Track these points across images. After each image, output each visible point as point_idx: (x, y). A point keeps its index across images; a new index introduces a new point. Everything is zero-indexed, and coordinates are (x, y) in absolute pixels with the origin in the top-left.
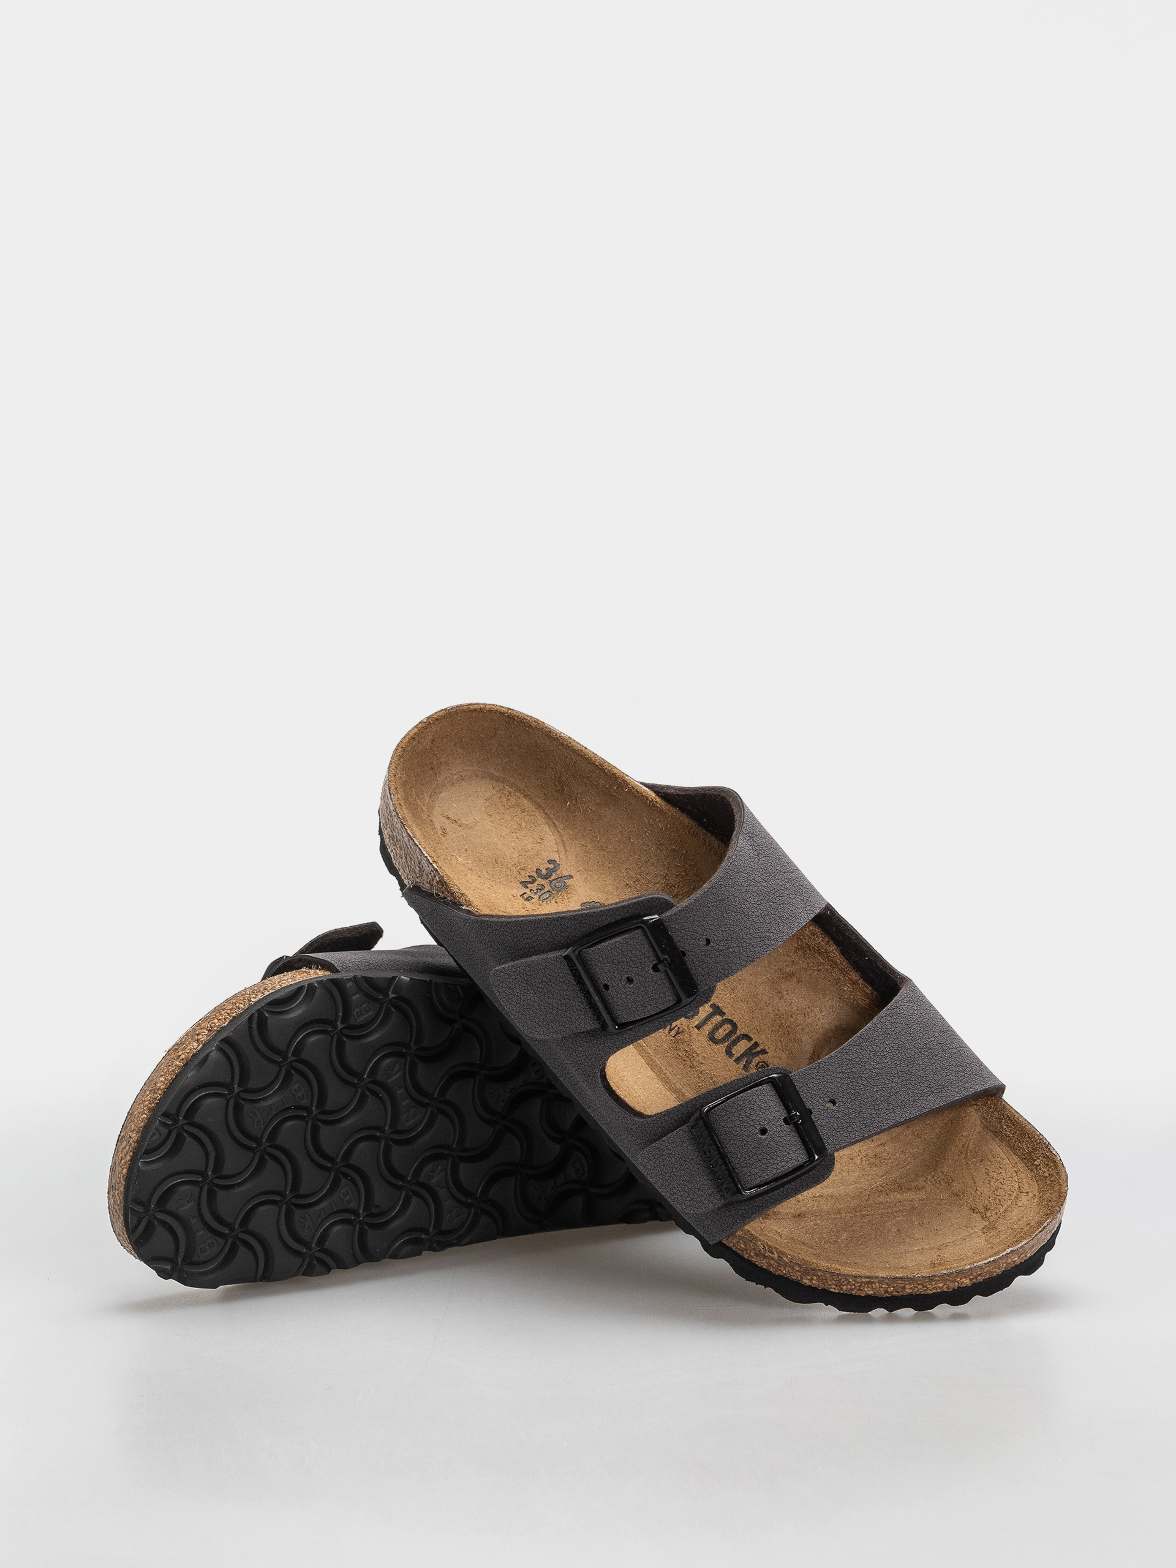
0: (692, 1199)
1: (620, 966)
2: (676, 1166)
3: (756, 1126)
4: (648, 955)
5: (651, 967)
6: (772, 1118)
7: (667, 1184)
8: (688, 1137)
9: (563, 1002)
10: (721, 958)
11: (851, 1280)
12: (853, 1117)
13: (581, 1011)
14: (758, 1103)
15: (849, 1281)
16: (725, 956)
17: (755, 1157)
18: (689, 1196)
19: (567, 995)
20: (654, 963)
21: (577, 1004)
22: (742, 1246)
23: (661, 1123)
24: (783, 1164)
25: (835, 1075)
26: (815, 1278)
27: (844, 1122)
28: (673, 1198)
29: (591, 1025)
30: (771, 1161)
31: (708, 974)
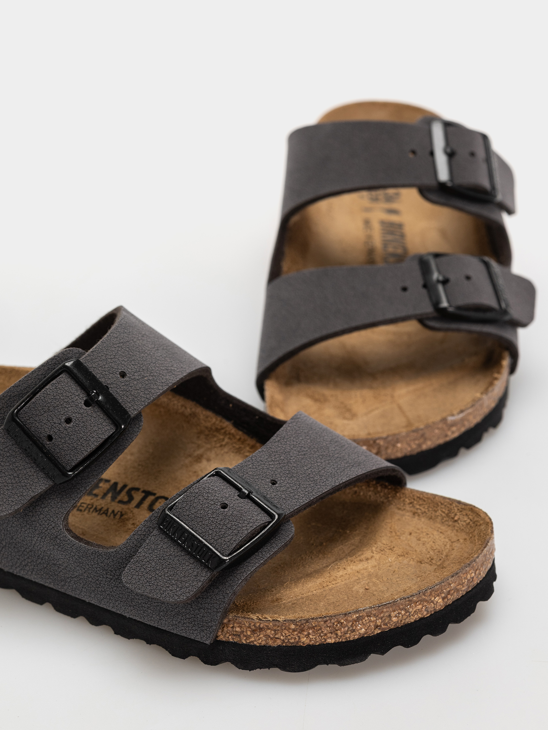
0: (181, 588)
1: (56, 411)
2: (158, 568)
3: (217, 503)
4: (77, 394)
5: (83, 403)
6: (227, 495)
7: (155, 587)
8: (160, 539)
9: (15, 475)
10: (140, 385)
11: (342, 621)
12: (295, 488)
13: (33, 475)
14: (212, 488)
15: (342, 623)
16: (143, 384)
17: (225, 527)
18: (178, 587)
19: (17, 467)
20: (85, 399)
21: (28, 470)
22: (238, 629)
23: (133, 543)
24: (251, 525)
25: (267, 464)
26: (311, 631)
27: (289, 493)
28: (163, 596)
29: (46, 484)
30: (240, 525)
31: (133, 400)
